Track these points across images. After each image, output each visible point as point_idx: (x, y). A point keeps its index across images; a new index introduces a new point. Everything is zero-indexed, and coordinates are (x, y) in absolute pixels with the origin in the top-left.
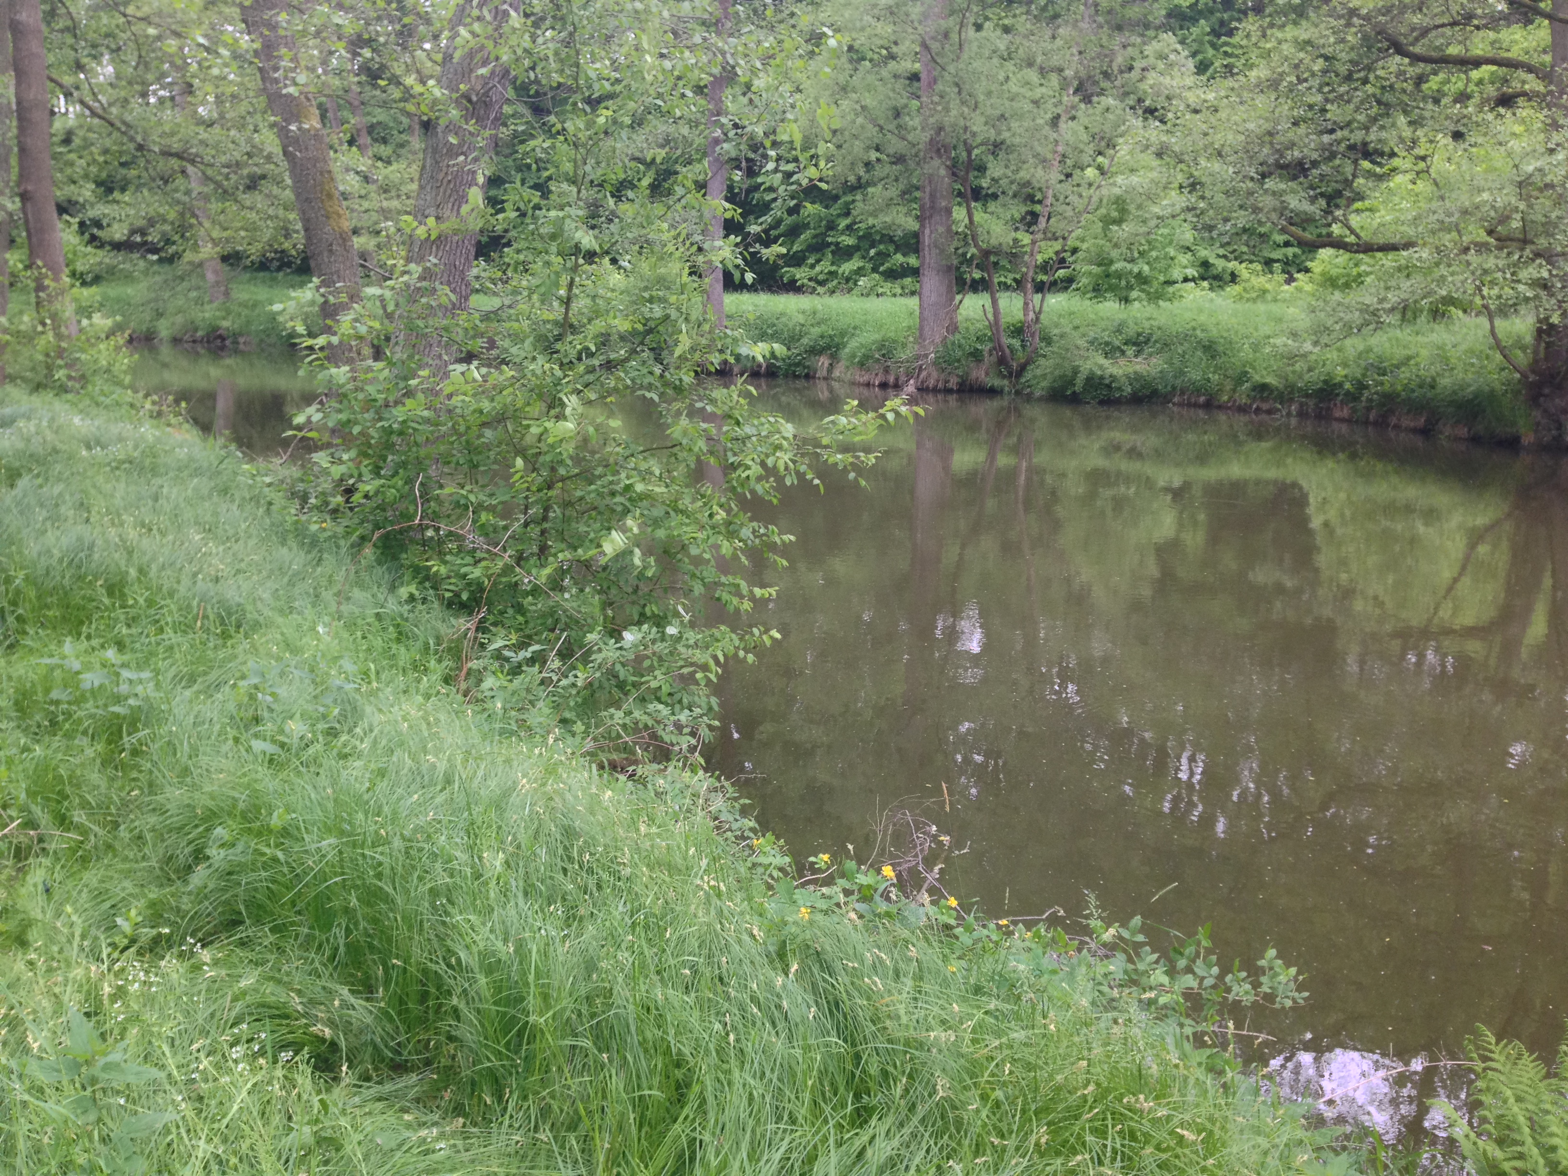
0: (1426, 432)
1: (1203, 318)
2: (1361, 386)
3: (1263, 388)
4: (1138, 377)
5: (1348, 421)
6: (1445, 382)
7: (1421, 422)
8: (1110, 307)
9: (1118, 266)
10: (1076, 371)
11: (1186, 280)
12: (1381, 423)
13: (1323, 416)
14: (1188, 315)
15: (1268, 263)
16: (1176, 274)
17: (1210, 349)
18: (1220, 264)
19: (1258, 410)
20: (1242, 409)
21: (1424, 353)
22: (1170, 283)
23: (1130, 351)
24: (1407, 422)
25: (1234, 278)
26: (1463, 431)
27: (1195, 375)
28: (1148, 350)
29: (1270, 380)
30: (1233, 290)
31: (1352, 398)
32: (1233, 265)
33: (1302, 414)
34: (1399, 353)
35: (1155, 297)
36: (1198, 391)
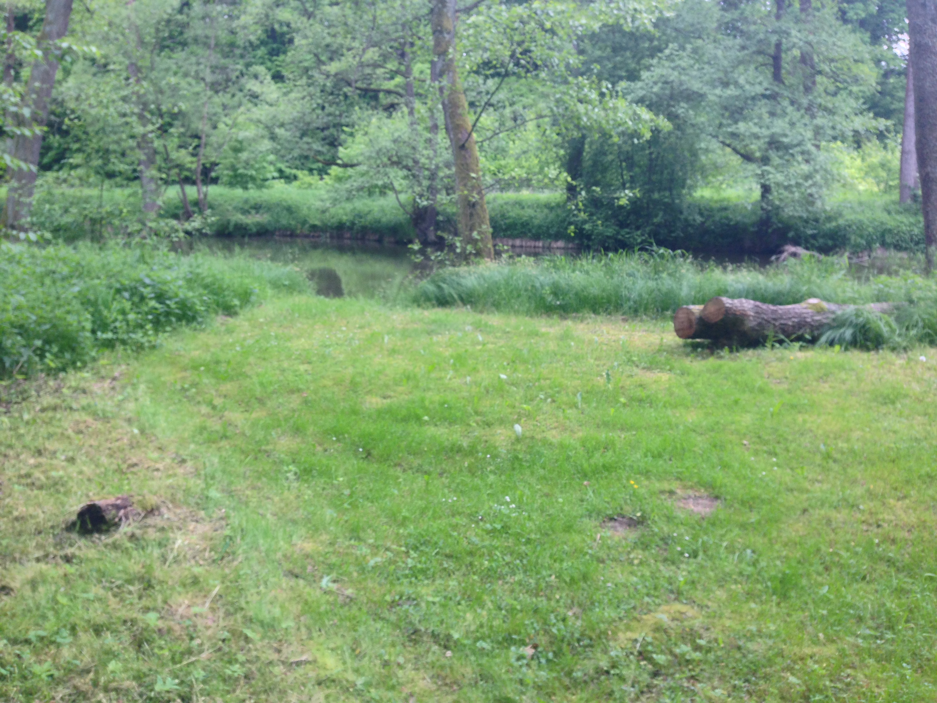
0: (380, 241)
1: (284, 196)
2: (353, 224)
3: (314, 227)
4: (258, 224)
5: (350, 239)
6: (384, 220)
7: (377, 237)
8: (238, 192)
9: (241, 171)
10: (229, 222)
11: (274, 178)
12: (363, 239)
13: (340, 237)
14: (277, 195)
15: (311, 170)
16: (269, 176)
17: (289, 210)
18: (288, 171)
19: (313, 237)
20: (307, 236)
21: (376, 209)
22: (266, 180)
23: (253, 212)
24: (372, 237)
25: (295, 178)
26: (392, 239)
27: (284, 222)
28: (261, 211)
29: (317, 223)
30: (296, 184)
31: (351, 228)
32: (294, 171)
33: (332, 237)
34: (367, 209)
35: (260, 187)
36: (286, 229)
